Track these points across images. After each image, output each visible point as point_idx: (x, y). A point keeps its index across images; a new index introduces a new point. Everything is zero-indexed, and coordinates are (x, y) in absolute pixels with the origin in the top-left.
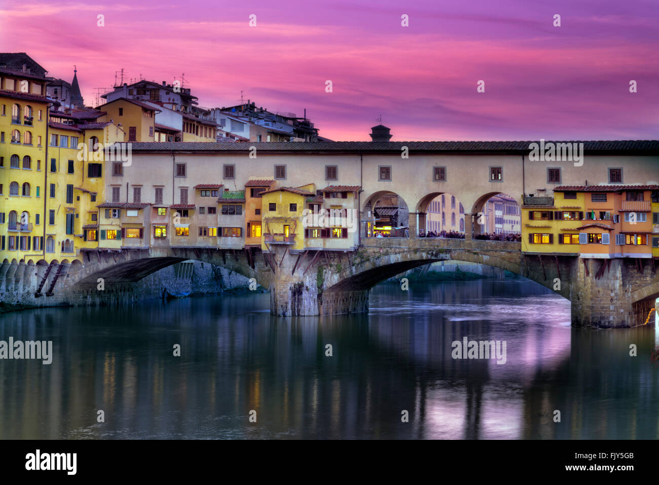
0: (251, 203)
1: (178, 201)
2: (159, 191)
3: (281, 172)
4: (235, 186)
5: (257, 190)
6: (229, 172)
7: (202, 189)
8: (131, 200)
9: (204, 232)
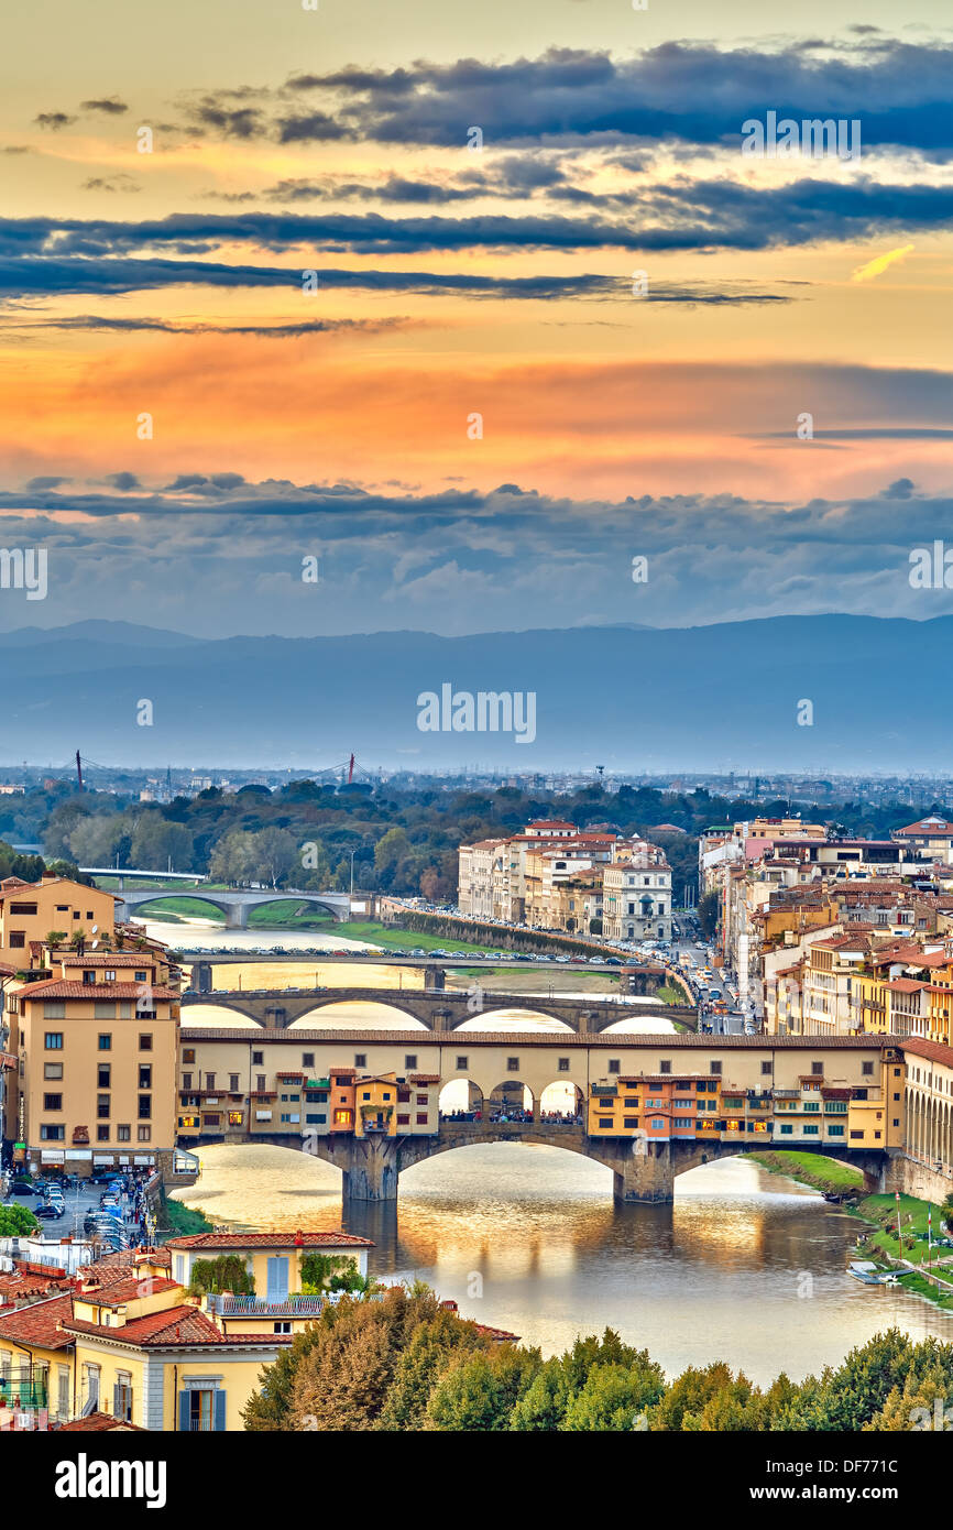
0: (338, 1091)
1: (255, 1089)
2: (234, 1079)
3: (361, 1061)
4: (315, 1075)
5: (344, 1079)
6: (308, 1060)
7: (283, 1078)
8: (204, 1088)
9: (286, 1118)
